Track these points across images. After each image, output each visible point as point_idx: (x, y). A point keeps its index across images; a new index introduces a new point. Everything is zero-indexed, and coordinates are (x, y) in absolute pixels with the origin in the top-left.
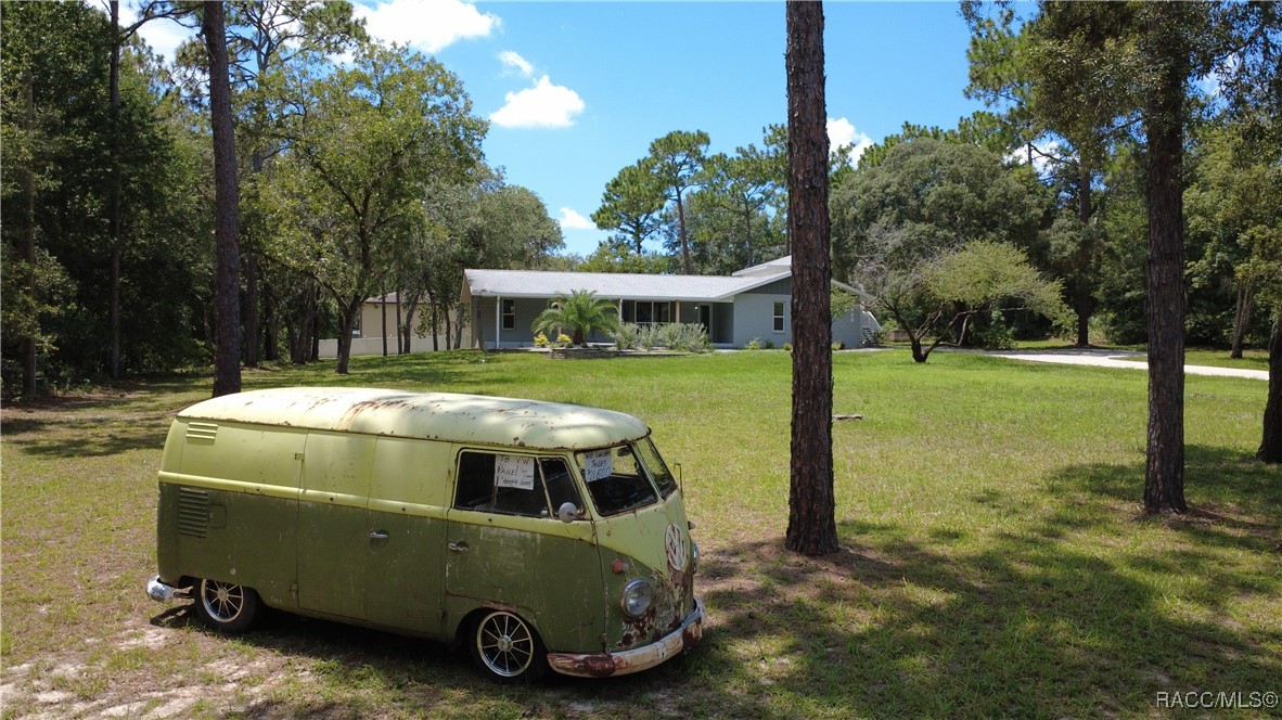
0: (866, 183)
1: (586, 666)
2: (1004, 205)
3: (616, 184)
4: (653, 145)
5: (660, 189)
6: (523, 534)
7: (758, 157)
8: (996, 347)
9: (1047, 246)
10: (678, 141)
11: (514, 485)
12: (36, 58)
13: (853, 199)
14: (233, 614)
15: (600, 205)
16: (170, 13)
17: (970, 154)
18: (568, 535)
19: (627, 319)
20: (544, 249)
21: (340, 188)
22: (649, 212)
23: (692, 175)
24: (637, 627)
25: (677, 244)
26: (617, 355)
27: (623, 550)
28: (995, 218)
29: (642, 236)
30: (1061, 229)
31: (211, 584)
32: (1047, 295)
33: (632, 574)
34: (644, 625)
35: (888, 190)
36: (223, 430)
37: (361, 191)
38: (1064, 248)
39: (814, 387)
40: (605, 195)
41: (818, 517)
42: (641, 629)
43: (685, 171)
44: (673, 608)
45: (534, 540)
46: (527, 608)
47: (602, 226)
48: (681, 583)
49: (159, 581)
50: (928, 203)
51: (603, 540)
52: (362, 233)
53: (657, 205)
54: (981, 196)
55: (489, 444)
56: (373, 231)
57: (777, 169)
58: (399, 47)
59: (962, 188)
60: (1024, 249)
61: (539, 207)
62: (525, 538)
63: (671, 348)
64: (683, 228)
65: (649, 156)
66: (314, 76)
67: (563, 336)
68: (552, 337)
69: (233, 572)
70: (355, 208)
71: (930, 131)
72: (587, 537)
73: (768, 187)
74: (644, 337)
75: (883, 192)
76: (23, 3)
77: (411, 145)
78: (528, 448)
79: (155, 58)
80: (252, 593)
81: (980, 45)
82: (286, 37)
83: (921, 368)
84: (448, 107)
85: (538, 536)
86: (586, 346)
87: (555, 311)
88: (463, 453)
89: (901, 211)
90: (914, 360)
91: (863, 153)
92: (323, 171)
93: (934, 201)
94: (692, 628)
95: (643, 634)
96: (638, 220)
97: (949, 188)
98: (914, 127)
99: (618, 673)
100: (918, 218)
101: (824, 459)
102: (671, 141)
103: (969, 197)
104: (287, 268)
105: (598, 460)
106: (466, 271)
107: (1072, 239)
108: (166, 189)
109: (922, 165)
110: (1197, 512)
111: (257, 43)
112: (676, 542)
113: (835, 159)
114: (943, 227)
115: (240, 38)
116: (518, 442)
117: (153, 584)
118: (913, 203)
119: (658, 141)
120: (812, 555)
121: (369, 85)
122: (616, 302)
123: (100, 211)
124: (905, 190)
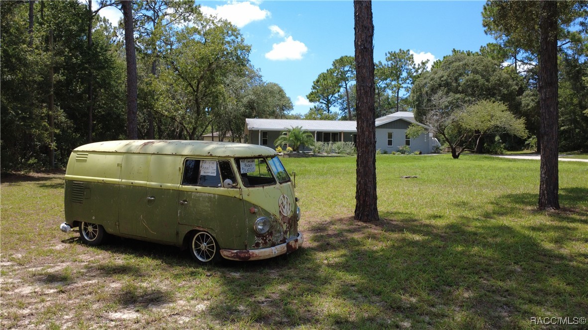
0: (432, 76)
1: (237, 255)
2: (499, 85)
3: (318, 81)
4: (334, 63)
5: (337, 82)
6: (210, 195)
7: (383, 67)
8: (496, 153)
9: (520, 103)
10: (345, 60)
11: (208, 174)
12: (57, 25)
13: (426, 84)
14: (94, 238)
15: (311, 91)
16: (113, 4)
17: (482, 61)
18: (229, 195)
19: (318, 140)
20: (284, 110)
21: (186, 80)
22: (333, 94)
23: (352, 76)
24: (263, 239)
25: (345, 109)
26: (313, 156)
27: (256, 203)
28: (495, 91)
29: (330, 105)
30: (527, 96)
31: (86, 224)
32: (518, 126)
33: (260, 215)
34: (266, 239)
35: (442, 79)
36: (90, 156)
37: (196, 81)
38: (528, 105)
39: (366, 142)
40: (313, 86)
41: (368, 204)
42: (265, 240)
43: (349, 74)
44: (282, 233)
45: (214, 197)
46: (212, 229)
47: (311, 101)
48: (287, 222)
49: (65, 224)
50: (462, 84)
51: (246, 198)
52: (196, 100)
53: (337, 90)
54: (488, 80)
55: (197, 156)
56: (202, 99)
57: (392, 72)
58: (213, 16)
59: (478, 77)
60: (507, 104)
61: (281, 91)
62: (211, 197)
63: (339, 153)
64: (348, 102)
65: (333, 67)
66: (175, 30)
67: (289, 148)
68: (284, 148)
69: (94, 218)
70: (193, 89)
71: (465, 52)
72: (238, 196)
73: (388, 81)
74: (326, 148)
75: (440, 80)
76: (52, 1)
77: (217, 59)
78: (213, 157)
79: (113, 28)
80: (101, 227)
81: (488, 9)
82: (166, 15)
83: (456, 161)
84: (234, 42)
85: (216, 196)
86: (299, 152)
87: (285, 136)
88: (187, 160)
89: (449, 89)
90: (452, 158)
91: (433, 64)
92: (179, 72)
93: (465, 84)
94: (292, 243)
95: (266, 243)
96: (328, 98)
97: (472, 77)
98: (458, 51)
99: (252, 259)
100: (457, 91)
101: (371, 177)
102: (342, 60)
103: (481, 81)
104: (164, 115)
105: (247, 164)
106: (247, 119)
107: (532, 100)
108: (112, 83)
109: (458, 66)
110: (565, 210)
111: (153, 18)
112: (285, 203)
113: (420, 67)
114: (469, 95)
115: (146, 16)
116: (209, 154)
117: (63, 225)
118: (454, 84)
119: (336, 60)
120: (365, 222)
121: (199, 33)
122: (313, 132)
123: (83, 91)
124: (450, 79)
